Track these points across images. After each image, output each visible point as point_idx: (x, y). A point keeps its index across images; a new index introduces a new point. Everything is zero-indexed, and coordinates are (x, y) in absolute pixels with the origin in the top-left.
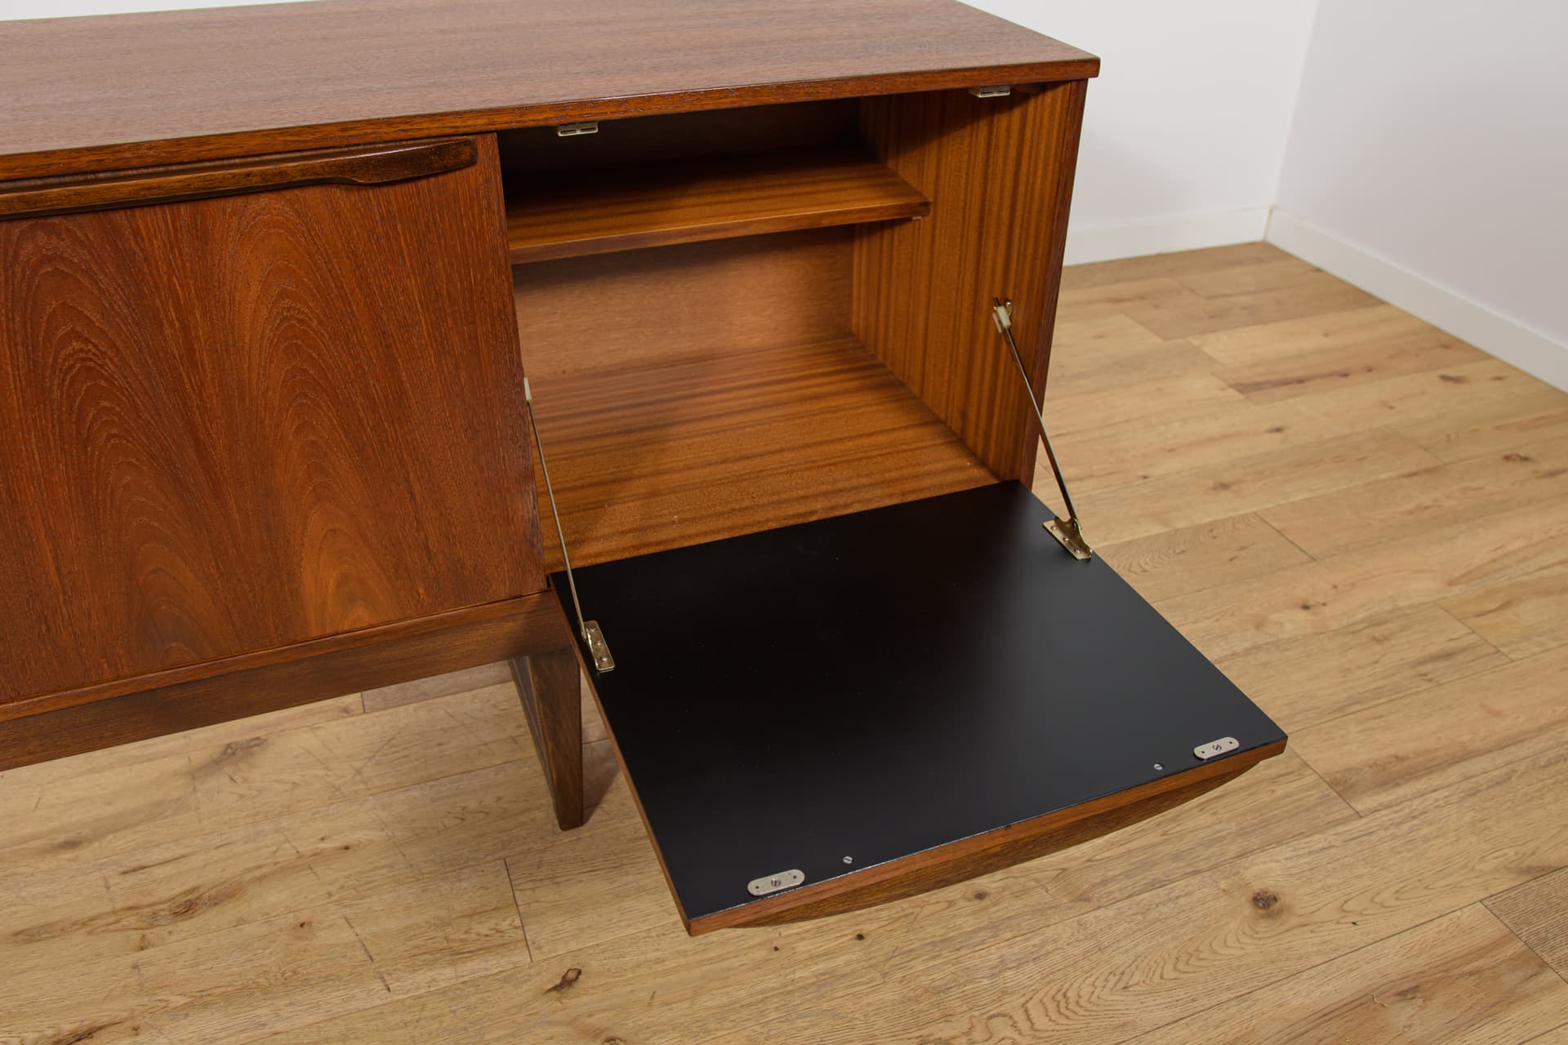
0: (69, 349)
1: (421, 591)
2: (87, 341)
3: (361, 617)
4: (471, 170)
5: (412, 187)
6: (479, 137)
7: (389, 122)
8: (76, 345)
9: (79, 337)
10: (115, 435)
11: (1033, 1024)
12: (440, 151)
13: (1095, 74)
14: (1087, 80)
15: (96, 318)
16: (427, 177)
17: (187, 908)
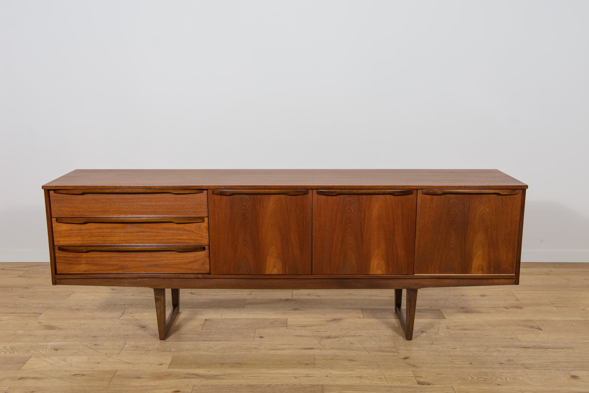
0: (348, 215)
1: (391, 269)
2: (350, 214)
3: (379, 272)
4: (412, 195)
5: (402, 196)
6: (414, 190)
7: (401, 186)
8: (349, 214)
9: (349, 213)
10: (350, 230)
11: (506, 380)
12: (408, 191)
13: (527, 188)
14: (526, 189)
15: (353, 210)
16: (405, 195)
17: (329, 337)
